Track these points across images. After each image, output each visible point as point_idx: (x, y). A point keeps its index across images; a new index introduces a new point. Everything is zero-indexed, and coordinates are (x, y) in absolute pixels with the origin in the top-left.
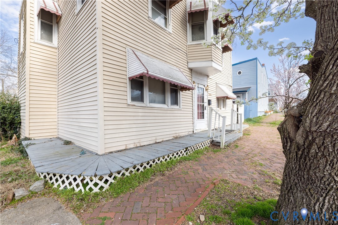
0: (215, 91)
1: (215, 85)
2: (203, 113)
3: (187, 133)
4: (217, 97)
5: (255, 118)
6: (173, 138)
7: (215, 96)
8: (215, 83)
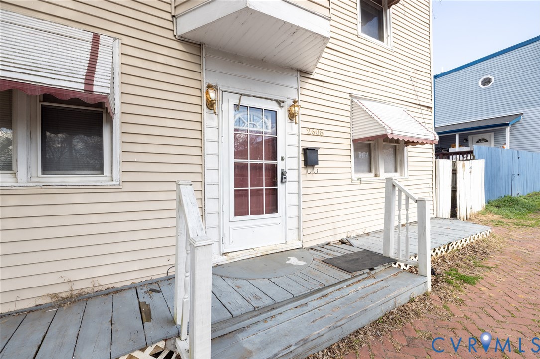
0: (348, 120)
1: (348, 102)
2: (275, 191)
3: (165, 270)
4: (355, 141)
5: (535, 194)
6: (48, 300)
7: (348, 136)
8: (348, 96)
